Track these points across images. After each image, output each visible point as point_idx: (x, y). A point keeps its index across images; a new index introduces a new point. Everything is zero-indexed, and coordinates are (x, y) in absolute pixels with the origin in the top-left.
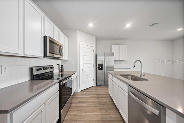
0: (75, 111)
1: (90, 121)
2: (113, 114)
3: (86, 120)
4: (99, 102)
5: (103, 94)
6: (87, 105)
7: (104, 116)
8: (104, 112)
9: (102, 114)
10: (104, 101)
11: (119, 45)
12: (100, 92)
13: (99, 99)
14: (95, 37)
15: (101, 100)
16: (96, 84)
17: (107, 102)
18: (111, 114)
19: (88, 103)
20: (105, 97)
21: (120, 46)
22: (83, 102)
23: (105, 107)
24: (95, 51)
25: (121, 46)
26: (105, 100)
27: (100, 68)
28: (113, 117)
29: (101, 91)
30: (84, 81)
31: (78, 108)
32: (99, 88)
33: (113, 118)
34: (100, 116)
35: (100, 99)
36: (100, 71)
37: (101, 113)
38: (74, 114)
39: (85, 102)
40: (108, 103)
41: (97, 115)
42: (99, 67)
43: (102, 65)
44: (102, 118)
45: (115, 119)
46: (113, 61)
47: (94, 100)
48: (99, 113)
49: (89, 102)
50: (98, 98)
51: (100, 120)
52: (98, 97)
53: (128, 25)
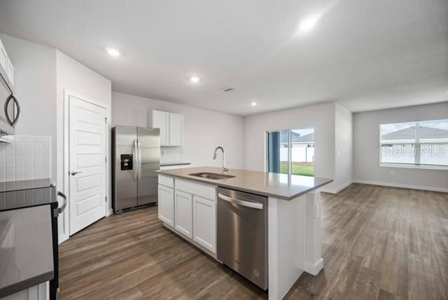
0: (83, 287)
1: (141, 284)
2: (182, 252)
3: (131, 287)
4: (141, 244)
5: (143, 225)
6: (113, 261)
7: (167, 261)
8: (162, 256)
9: (161, 260)
10: (153, 239)
11: (167, 113)
12: (132, 225)
13: (139, 239)
14: (110, 82)
15: (143, 238)
16: (112, 210)
17: (161, 237)
18: (178, 254)
19: (113, 257)
20: (151, 231)
21: (169, 115)
22: (98, 260)
23: (161, 248)
24: (109, 120)
25: (172, 114)
26: (155, 236)
27: (126, 164)
28: (183, 256)
29: (134, 222)
30: (78, 205)
31: (89, 278)
32: (123, 217)
33: (184, 258)
34: (158, 267)
35: (141, 237)
36: (126, 172)
37: (157, 262)
38: (85, 295)
39: (106, 257)
40: (163, 238)
41: (151, 268)
42: (122, 163)
43: (130, 157)
44: (165, 268)
45: (188, 258)
46: (157, 148)
47: (128, 245)
48: (155, 263)
49: (116, 253)
50: (135, 236)
51: (163, 271)
52: (133, 236)
53: (195, 80)
